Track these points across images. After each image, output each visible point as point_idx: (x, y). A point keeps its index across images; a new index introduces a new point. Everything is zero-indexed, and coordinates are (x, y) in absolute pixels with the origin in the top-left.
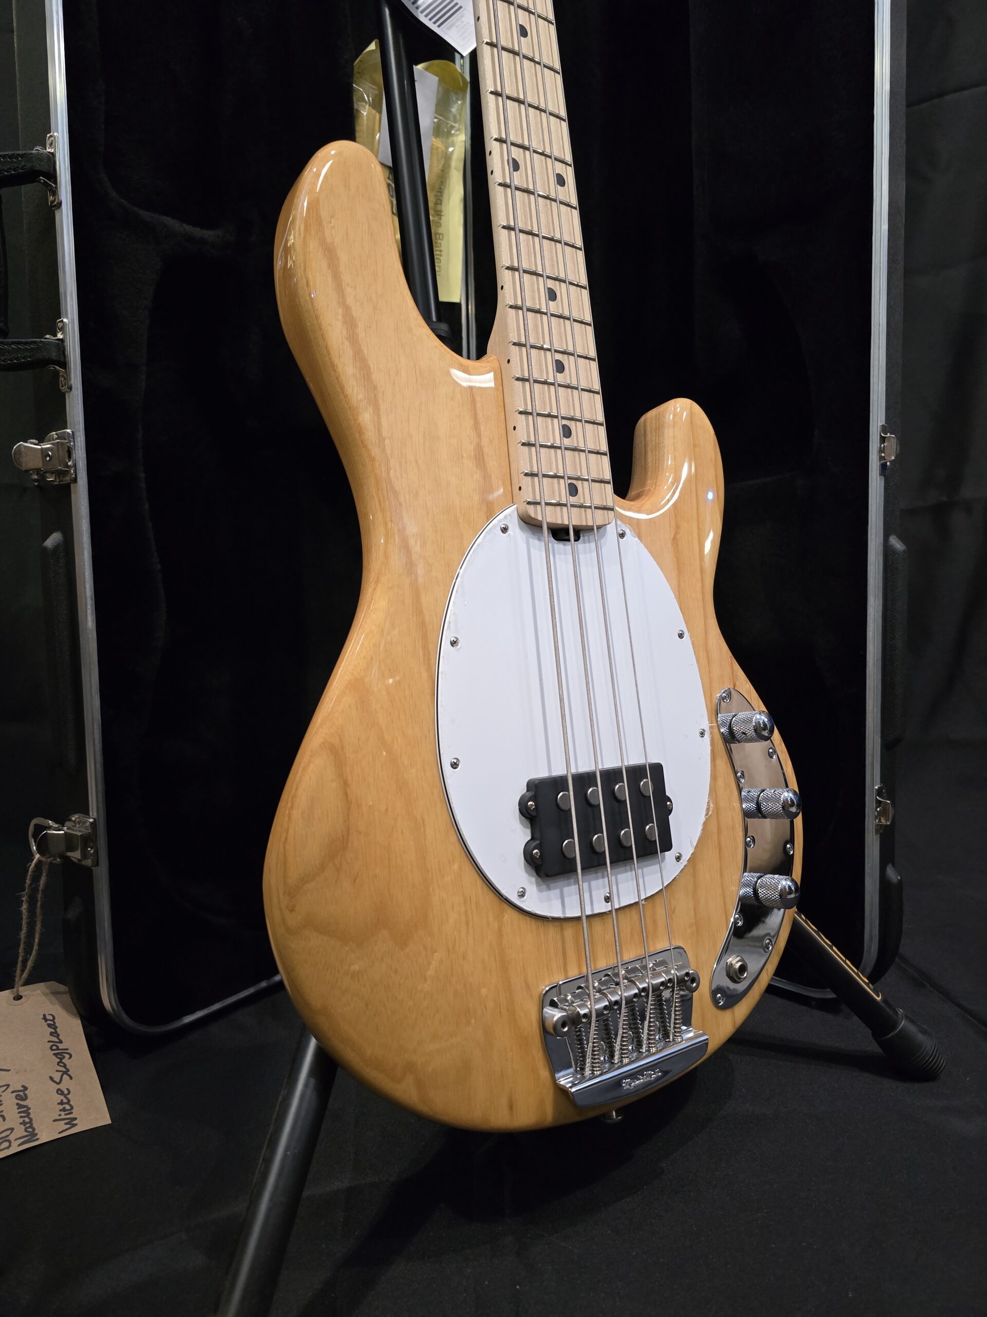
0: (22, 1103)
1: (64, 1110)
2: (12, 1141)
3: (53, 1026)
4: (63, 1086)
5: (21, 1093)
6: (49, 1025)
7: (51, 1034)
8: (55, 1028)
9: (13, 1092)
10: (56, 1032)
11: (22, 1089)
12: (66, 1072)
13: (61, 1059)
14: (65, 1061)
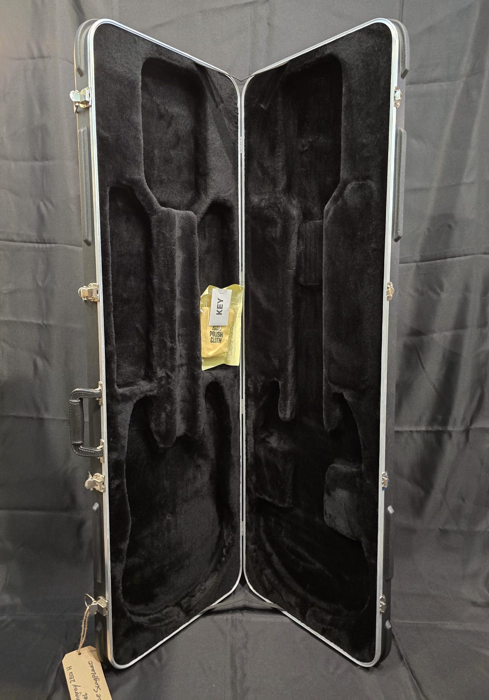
3: (92, 667)
4: (98, 693)
5: (86, 696)
6: (91, 666)
7: (92, 670)
8: (93, 667)
9: (83, 696)
10: (93, 669)
11: (85, 694)
12: (98, 687)
14: (97, 682)
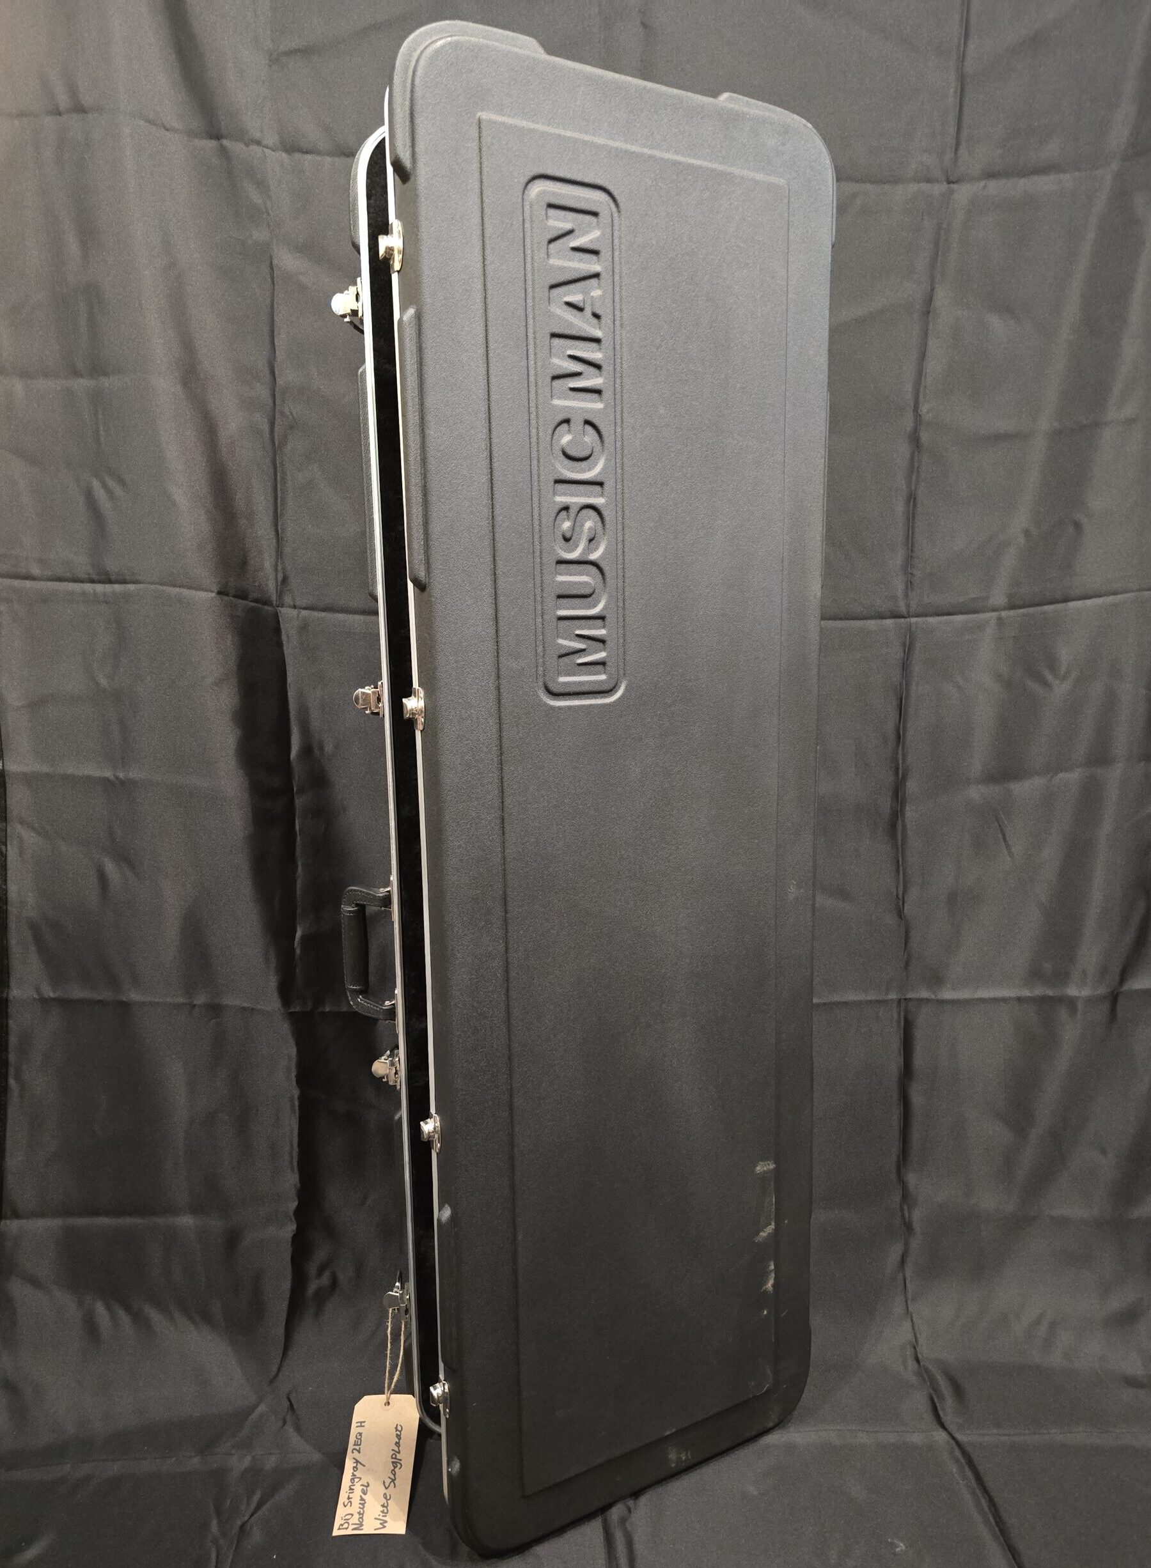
0: (363, 1496)
1: (383, 1512)
2: (350, 1524)
3: (399, 1437)
4: (388, 1492)
5: (365, 1488)
6: (397, 1435)
7: (396, 1443)
8: (400, 1439)
9: (362, 1485)
10: (399, 1443)
12: (393, 1481)
13: (395, 1467)
14: (396, 1470)
